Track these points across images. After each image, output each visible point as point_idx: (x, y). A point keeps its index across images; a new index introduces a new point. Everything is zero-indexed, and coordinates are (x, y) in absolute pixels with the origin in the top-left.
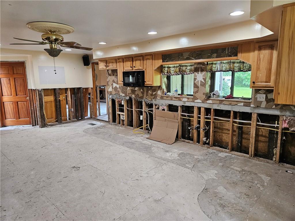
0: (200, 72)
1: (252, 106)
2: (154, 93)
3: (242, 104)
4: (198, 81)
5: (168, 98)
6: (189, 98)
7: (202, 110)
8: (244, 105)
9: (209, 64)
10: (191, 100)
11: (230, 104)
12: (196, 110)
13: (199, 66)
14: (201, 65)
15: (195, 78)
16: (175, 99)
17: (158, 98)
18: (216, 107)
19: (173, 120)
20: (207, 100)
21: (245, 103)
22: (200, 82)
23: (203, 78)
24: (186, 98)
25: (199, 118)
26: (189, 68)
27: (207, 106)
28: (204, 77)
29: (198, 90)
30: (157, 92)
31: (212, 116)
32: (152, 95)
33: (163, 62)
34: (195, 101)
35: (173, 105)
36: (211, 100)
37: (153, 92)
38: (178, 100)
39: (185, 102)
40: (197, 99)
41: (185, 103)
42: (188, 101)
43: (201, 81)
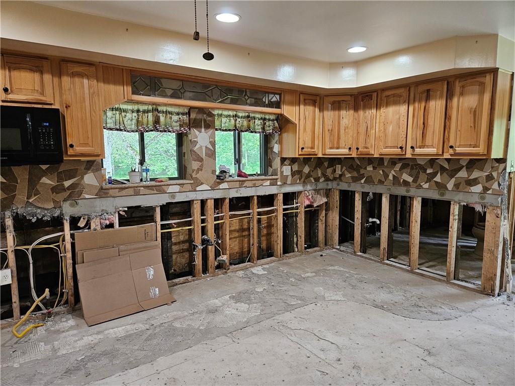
0: (203, 130)
1: (279, 183)
2: (67, 184)
3: (268, 183)
4: (201, 147)
5: (124, 192)
6: (184, 184)
7: (210, 204)
8: (271, 184)
9: (218, 115)
10: (189, 187)
11: (255, 186)
12: (196, 208)
13: (200, 116)
14: (205, 115)
15: (195, 141)
16: (147, 191)
17: (87, 196)
18: (234, 194)
19: (144, 245)
20: (219, 183)
21: (271, 181)
22: (204, 149)
23: (210, 142)
24: (176, 185)
25: (203, 221)
26: (175, 118)
27: (218, 195)
28: (211, 140)
29: (202, 166)
30: (82, 178)
31: (226, 211)
32: (56, 190)
34: (198, 189)
35: (140, 206)
36: (227, 182)
37: (61, 179)
38: (155, 192)
39: (173, 195)
40: (202, 184)
41: (173, 197)
42: (184, 190)
43: (206, 147)
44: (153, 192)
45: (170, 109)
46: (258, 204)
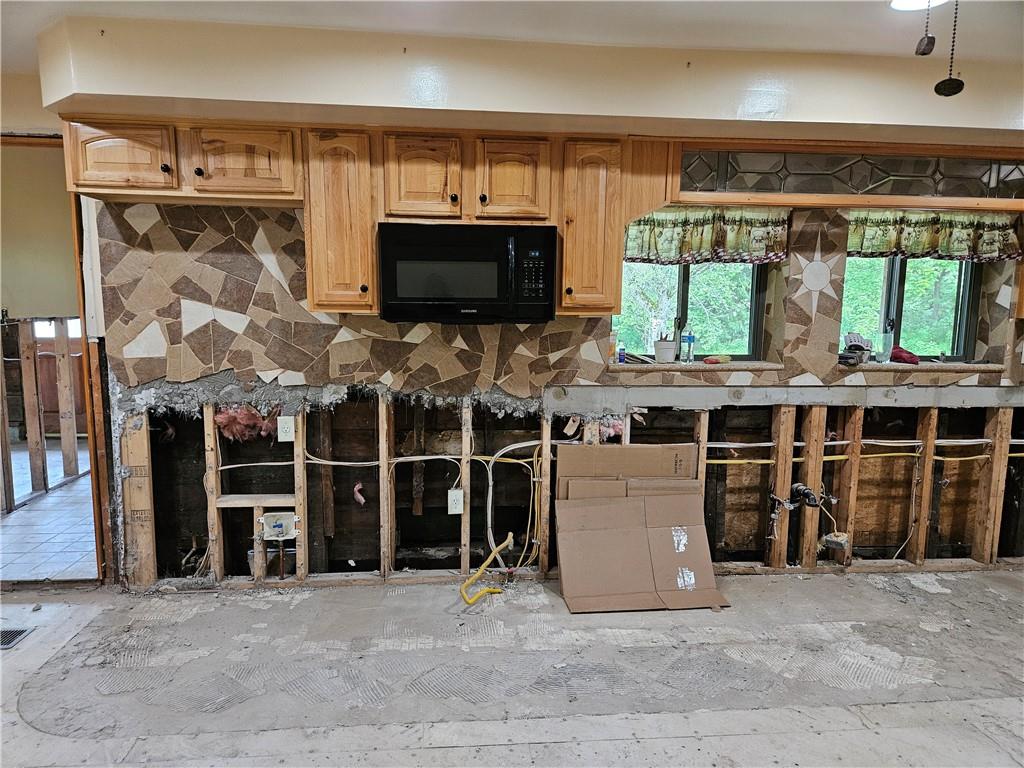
0: (818, 255)
1: (1005, 382)
2: (553, 357)
3: (975, 379)
4: (809, 293)
5: (644, 379)
6: (762, 371)
7: (819, 417)
8: (982, 384)
9: (856, 221)
10: (774, 378)
11: (935, 384)
12: (786, 423)
13: (814, 226)
14: (825, 224)
15: (797, 280)
16: (687, 380)
17: (583, 382)
18: (878, 399)
19: (673, 483)
20: (844, 373)
21: (983, 375)
22: (815, 296)
23: (832, 282)
24: (746, 370)
25: (797, 452)
26: (758, 232)
27: (838, 397)
28: (834, 277)
29: (807, 333)
30: (578, 349)
31: (854, 435)
32: (537, 367)
33: (683, 188)
34: (793, 381)
35: (670, 408)
36: (863, 371)
37: (544, 350)
38: (703, 382)
39: (737, 390)
40: (803, 371)
41: (738, 395)
42: (760, 382)
43: (821, 293)
44: (697, 382)
45: (748, 215)
46: (938, 428)
